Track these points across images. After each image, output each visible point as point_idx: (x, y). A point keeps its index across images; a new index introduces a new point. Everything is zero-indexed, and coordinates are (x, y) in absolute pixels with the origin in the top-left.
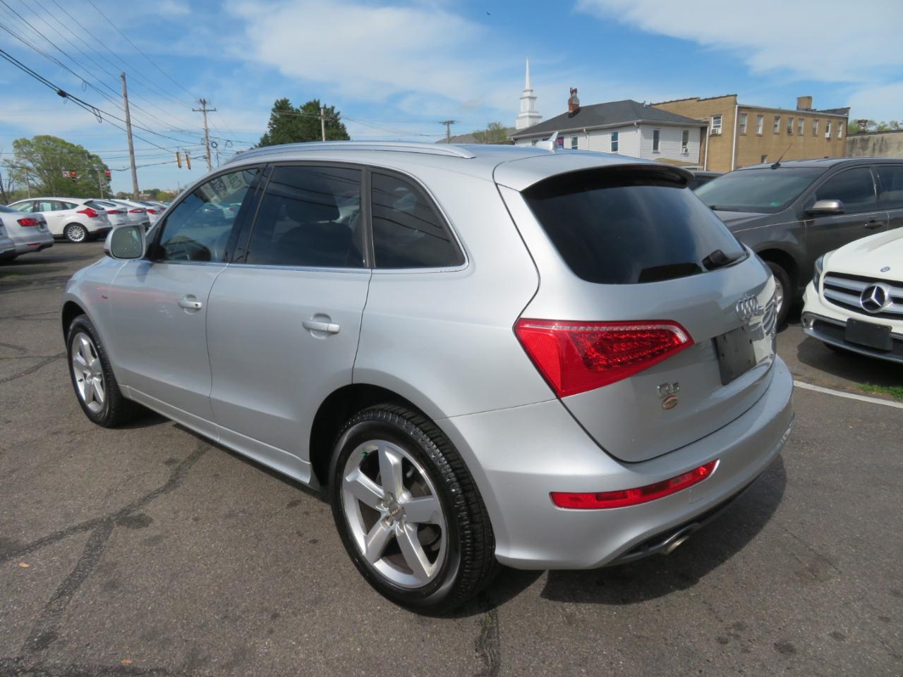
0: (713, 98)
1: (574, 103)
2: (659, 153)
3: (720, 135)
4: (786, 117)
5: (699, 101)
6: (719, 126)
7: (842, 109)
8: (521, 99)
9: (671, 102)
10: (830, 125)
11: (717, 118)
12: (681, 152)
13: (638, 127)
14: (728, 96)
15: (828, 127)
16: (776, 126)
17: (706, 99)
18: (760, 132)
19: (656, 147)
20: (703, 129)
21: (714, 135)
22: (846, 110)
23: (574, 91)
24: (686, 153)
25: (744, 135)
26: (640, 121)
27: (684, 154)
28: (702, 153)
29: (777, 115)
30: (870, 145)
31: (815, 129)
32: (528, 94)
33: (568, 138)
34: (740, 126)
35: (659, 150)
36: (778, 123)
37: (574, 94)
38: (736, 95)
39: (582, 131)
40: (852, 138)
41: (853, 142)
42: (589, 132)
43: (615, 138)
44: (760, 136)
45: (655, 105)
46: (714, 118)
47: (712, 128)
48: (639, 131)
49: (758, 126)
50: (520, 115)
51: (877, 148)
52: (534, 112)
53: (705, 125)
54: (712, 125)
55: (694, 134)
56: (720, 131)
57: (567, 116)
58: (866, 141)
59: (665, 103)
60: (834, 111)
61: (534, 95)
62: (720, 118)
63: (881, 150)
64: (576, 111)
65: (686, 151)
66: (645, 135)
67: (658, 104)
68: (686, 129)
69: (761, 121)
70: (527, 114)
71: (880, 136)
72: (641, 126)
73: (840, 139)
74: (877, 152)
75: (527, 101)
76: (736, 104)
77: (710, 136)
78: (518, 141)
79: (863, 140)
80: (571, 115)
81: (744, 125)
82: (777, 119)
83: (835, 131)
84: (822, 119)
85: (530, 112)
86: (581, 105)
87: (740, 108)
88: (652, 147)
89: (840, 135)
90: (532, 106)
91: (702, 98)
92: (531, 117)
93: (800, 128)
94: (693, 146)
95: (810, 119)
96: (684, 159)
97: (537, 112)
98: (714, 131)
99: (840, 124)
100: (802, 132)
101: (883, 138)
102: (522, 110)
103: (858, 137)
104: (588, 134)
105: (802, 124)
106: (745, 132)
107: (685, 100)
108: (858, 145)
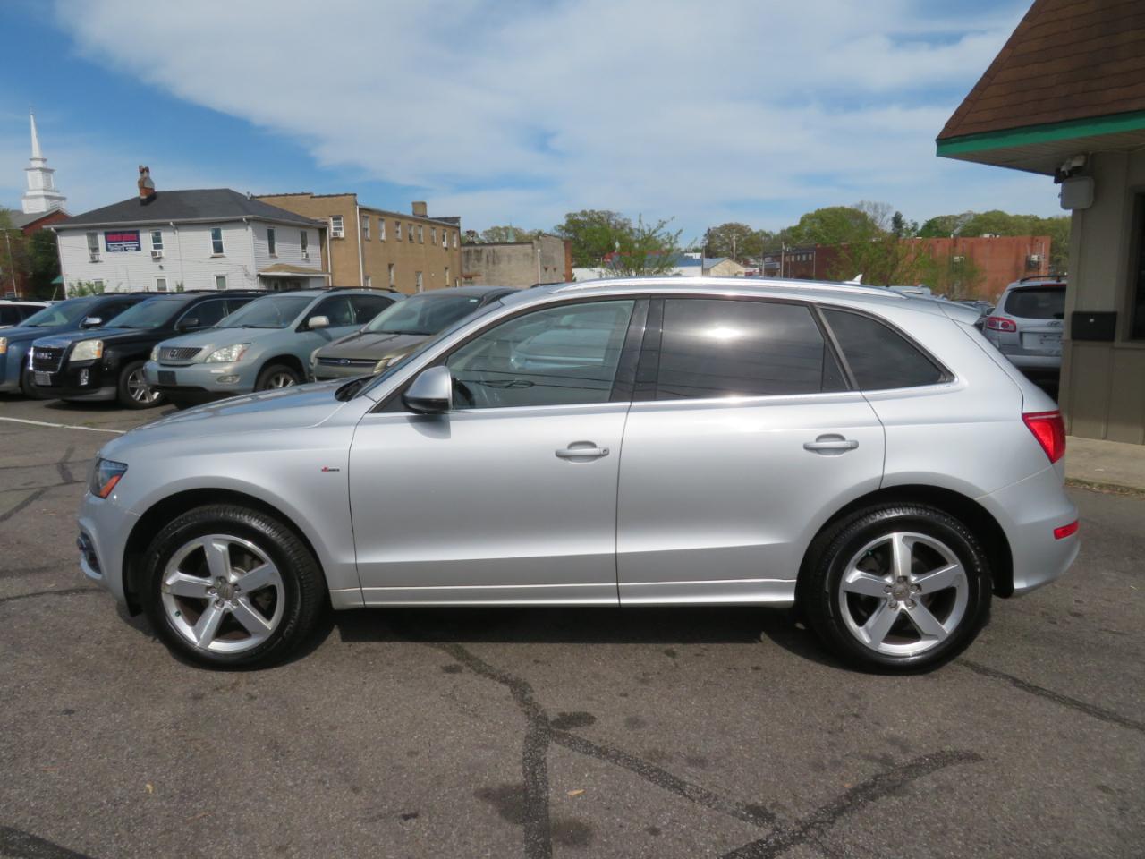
0: (329, 196)
1: (147, 186)
2: (276, 257)
3: (342, 239)
4: (405, 222)
5: (312, 197)
6: (341, 229)
7: (453, 218)
8: (27, 170)
9: (278, 196)
10: (445, 234)
11: (336, 219)
12: (301, 257)
13: (248, 224)
14: (346, 195)
15: (444, 236)
16: (398, 232)
17: (320, 196)
18: (383, 237)
19: (272, 250)
20: (323, 231)
21: (336, 239)
22: (456, 219)
23: (144, 171)
24: (307, 259)
25: (369, 240)
26: (251, 216)
27: (305, 260)
28: (325, 259)
29: (398, 220)
30: (484, 256)
31: (433, 237)
32: (39, 164)
33: (145, 232)
34: (364, 230)
35: (277, 254)
36: (399, 229)
37: (145, 174)
38: (355, 195)
39: (168, 225)
40: (466, 248)
41: (468, 253)
42: (178, 226)
43: (217, 236)
44: (382, 241)
45: (258, 197)
46: (333, 219)
47: (332, 230)
48: (250, 230)
49: (381, 231)
50: (29, 194)
51: (490, 259)
52: (51, 191)
53: (324, 226)
54: (332, 227)
55: (313, 236)
56: (342, 234)
57: (139, 203)
58: (479, 253)
59: (270, 196)
60: (446, 219)
61: (49, 165)
62: (340, 219)
63: (494, 263)
64: (150, 198)
65: (307, 256)
66: (258, 235)
67: (262, 197)
68: (304, 230)
69: (383, 226)
70: (42, 193)
71: (491, 248)
72: (251, 223)
73: (455, 249)
74: (490, 264)
75: (39, 174)
76: (357, 204)
77: (332, 240)
78: (61, 233)
79: (476, 251)
80: (144, 203)
81: (367, 229)
82: (398, 224)
83: (451, 242)
84: (438, 227)
85: (44, 190)
86: (157, 189)
87: (361, 210)
88: (268, 250)
89: (455, 246)
90: (48, 182)
91: (315, 195)
92: (47, 197)
93: (420, 235)
94: (313, 249)
95: (427, 227)
96: (305, 265)
97: (58, 192)
98: (335, 234)
99: (454, 233)
100: (422, 240)
101: (494, 251)
102: (31, 186)
103: (472, 248)
104: (177, 229)
105: (421, 232)
106: (369, 236)
107: (295, 195)
108: (473, 257)
